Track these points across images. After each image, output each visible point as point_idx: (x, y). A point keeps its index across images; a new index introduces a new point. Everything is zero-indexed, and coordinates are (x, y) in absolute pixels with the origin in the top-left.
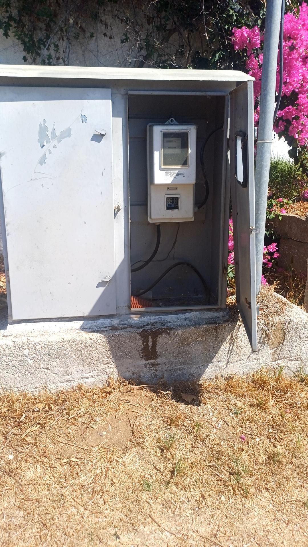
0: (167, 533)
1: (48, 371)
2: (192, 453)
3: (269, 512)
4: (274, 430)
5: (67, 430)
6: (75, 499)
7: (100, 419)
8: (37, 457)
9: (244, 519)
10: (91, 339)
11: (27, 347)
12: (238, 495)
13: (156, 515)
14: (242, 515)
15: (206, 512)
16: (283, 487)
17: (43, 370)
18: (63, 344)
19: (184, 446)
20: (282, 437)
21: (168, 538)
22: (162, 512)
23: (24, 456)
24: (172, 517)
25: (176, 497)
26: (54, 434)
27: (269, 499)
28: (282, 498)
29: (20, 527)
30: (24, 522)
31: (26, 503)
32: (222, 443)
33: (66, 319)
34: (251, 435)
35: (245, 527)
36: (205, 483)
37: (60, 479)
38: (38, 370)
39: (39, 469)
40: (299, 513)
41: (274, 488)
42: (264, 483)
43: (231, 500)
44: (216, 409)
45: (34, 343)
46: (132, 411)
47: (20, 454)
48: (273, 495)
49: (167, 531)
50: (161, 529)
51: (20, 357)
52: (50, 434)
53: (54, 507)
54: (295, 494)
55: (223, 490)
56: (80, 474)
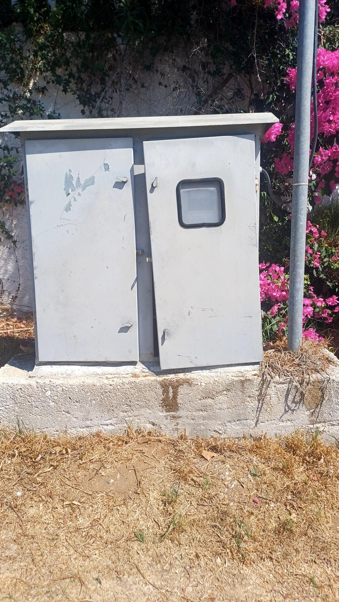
0: (150, 586)
1: (69, 415)
2: (196, 510)
3: (267, 582)
4: (293, 498)
5: (77, 474)
6: (68, 540)
7: (110, 467)
8: (43, 497)
9: (237, 585)
10: (111, 385)
11: (49, 389)
12: (236, 560)
13: (143, 567)
14: (236, 581)
15: (197, 572)
16: (290, 559)
17: (64, 413)
18: (83, 388)
19: (189, 502)
20: (301, 505)
21: (150, 591)
22: (151, 565)
23: (31, 494)
24: (160, 572)
25: (169, 552)
26: (64, 477)
27: (271, 569)
28: (286, 570)
29: (10, 558)
30: (16, 555)
31: (22, 538)
32: (232, 504)
33: (89, 364)
34: (266, 499)
35: (236, 593)
36: (203, 543)
37: (59, 520)
38: (59, 412)
39: (42, 508)
40: (303, 589)
41: (280, 558)
42: (269, 551)
43: (227, 564)
44: (234, 469)
45: (55, 385)
46: (145, 462)
47: (28, 492)
48: (276, 566)
49: (151, 584)
50: (145, 581)
51: (43, 399)
52: (60, 476)
53: (46, 545)
54: (303, 569)
55: (220, 552)
56: (78, 517)
